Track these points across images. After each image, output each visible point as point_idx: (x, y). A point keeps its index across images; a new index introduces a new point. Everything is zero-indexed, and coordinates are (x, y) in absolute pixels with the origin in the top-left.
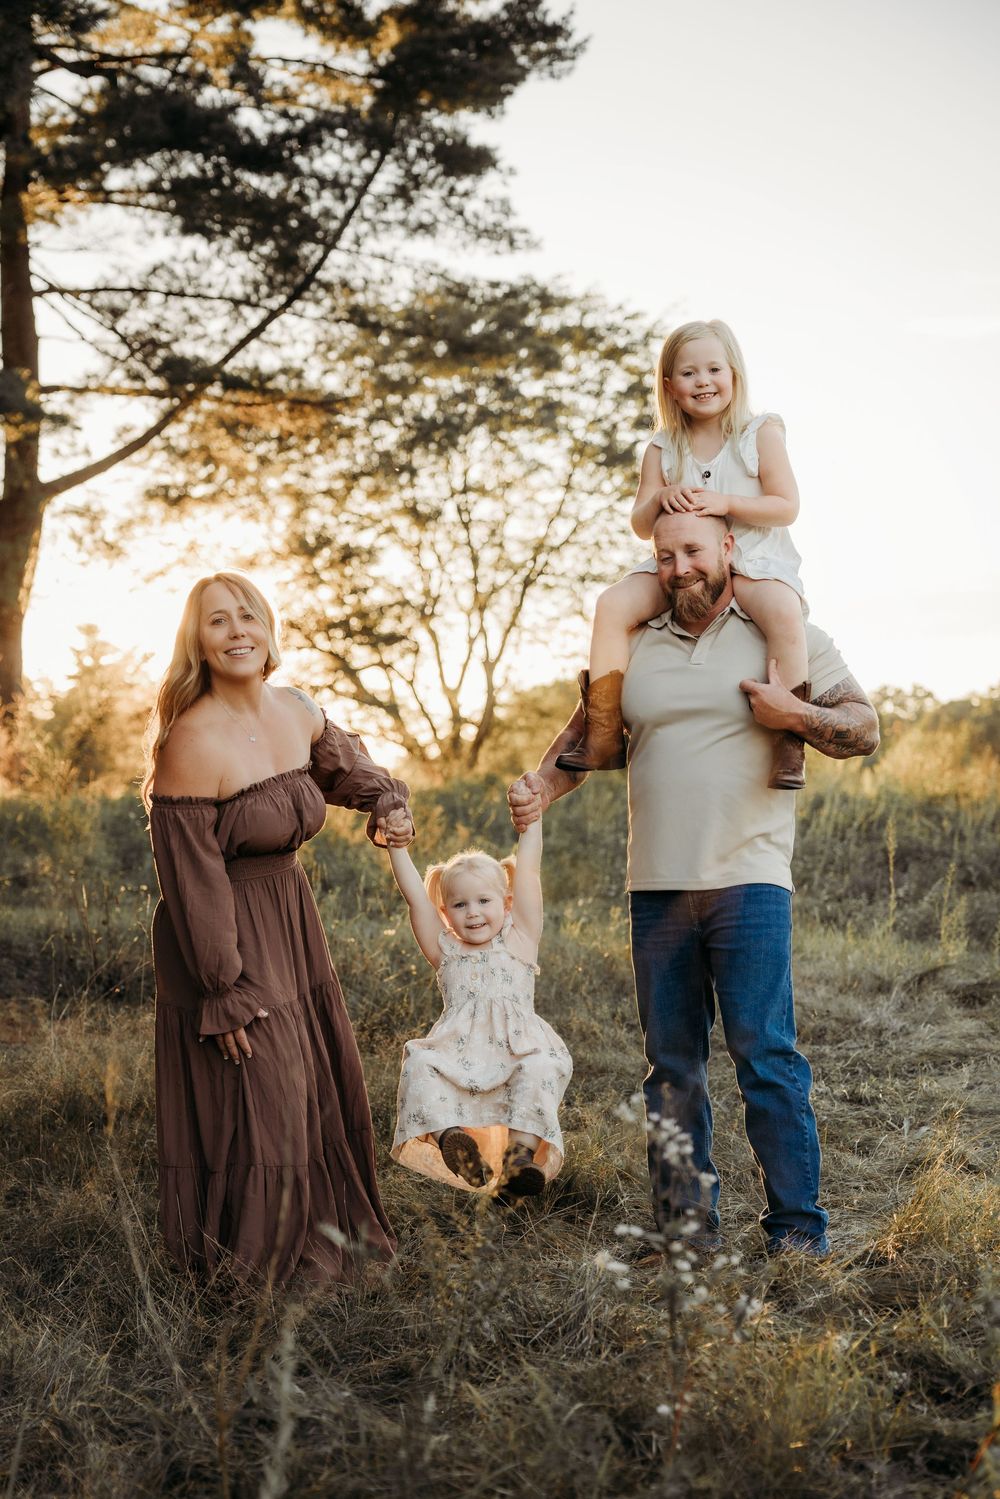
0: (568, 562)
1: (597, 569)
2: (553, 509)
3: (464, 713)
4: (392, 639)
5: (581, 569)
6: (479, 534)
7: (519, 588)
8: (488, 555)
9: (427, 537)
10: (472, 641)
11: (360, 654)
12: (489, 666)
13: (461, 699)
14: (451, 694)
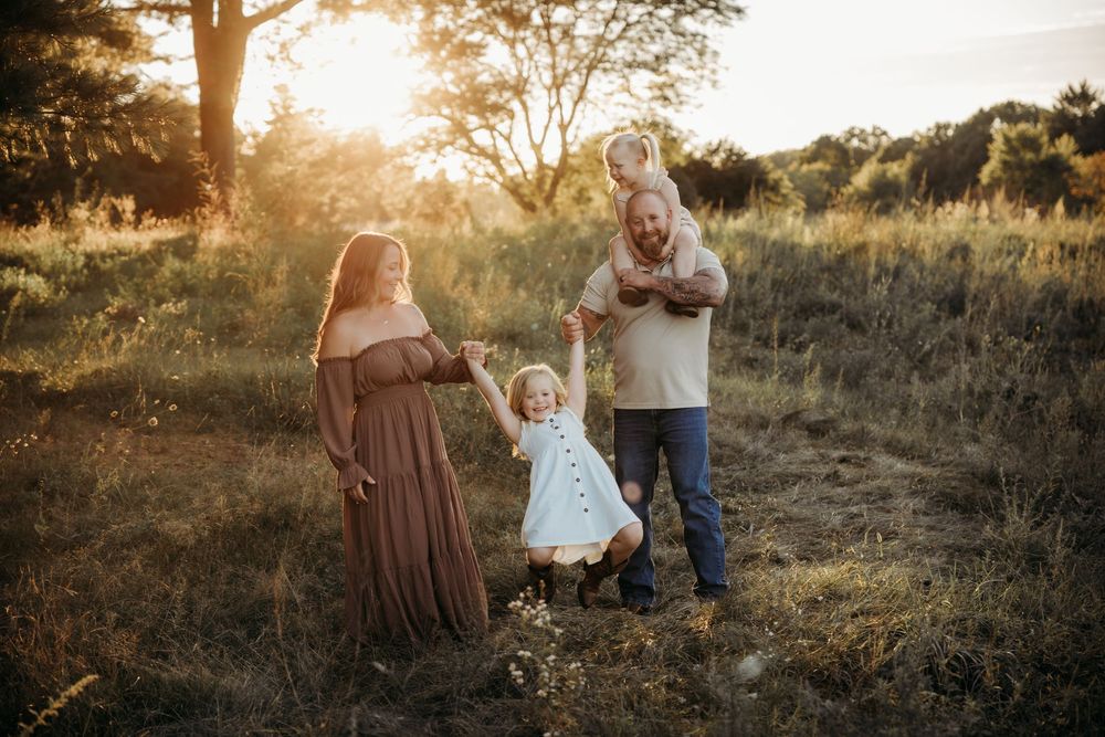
0: (621, 52)
1: (641, 56)
2: (608, 16)
3: (546, 161)
4: (496, 108)
5: (629, 58)
6: (556, 33)
7: (585, 71)
8: (562, 49)
9: (521, 34)
10: (551, 109)
11: (473, 121)
12: (563, 128)
13: (544, 150)
14: (537, 148)
